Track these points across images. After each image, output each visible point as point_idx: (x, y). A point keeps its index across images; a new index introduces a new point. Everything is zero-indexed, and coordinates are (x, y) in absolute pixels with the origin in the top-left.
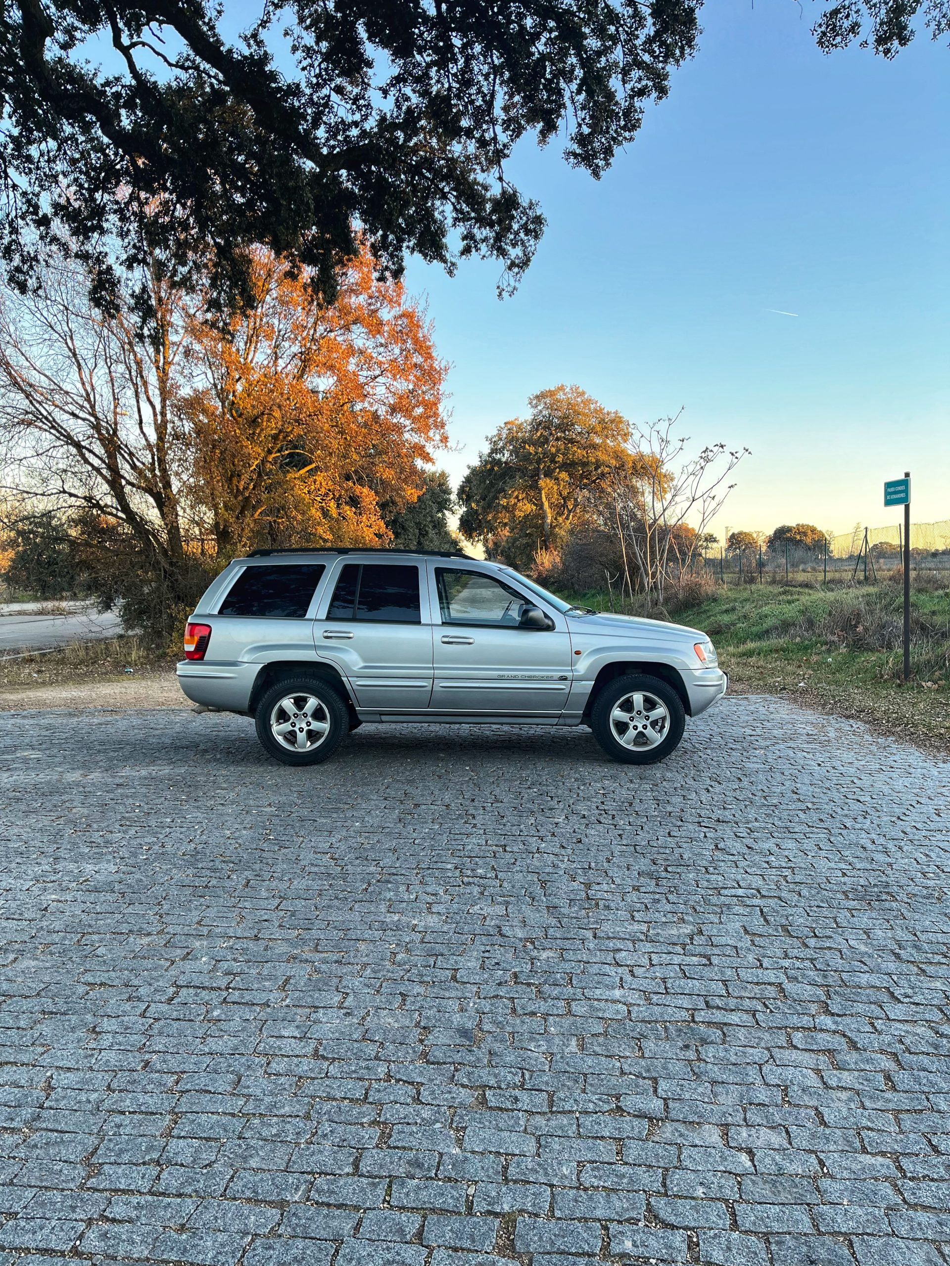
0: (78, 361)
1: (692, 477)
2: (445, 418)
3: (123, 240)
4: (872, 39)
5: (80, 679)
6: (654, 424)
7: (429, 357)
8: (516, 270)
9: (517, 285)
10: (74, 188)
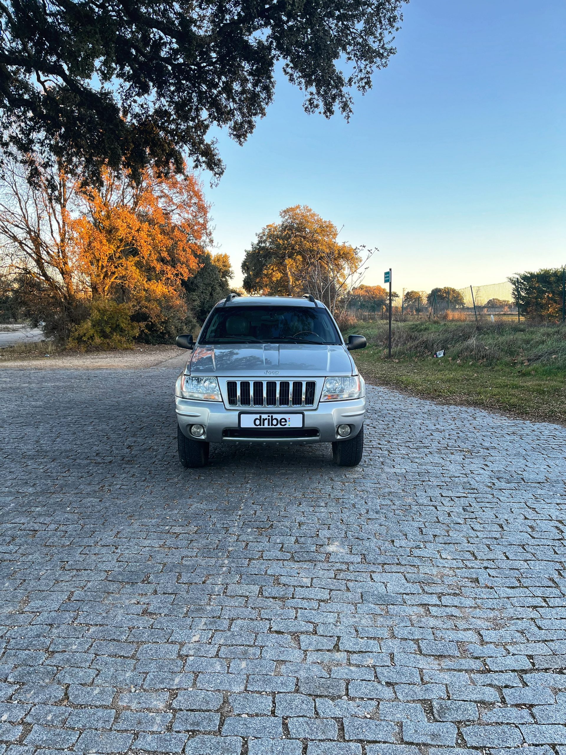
0: (19, 197)
2: (212, 230)
3: (42, 155)
5: (23, 359)
7: (200, 200)
9: (218, 182)
10: (19, 129)
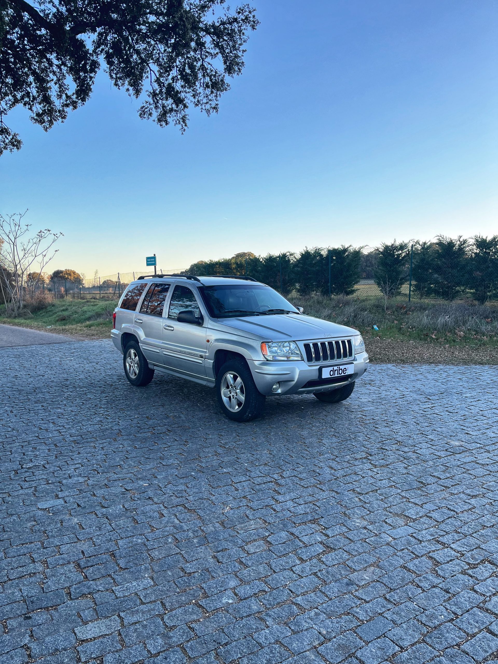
1: (35, 245)
4: (156, 119)
6: (12, 216)
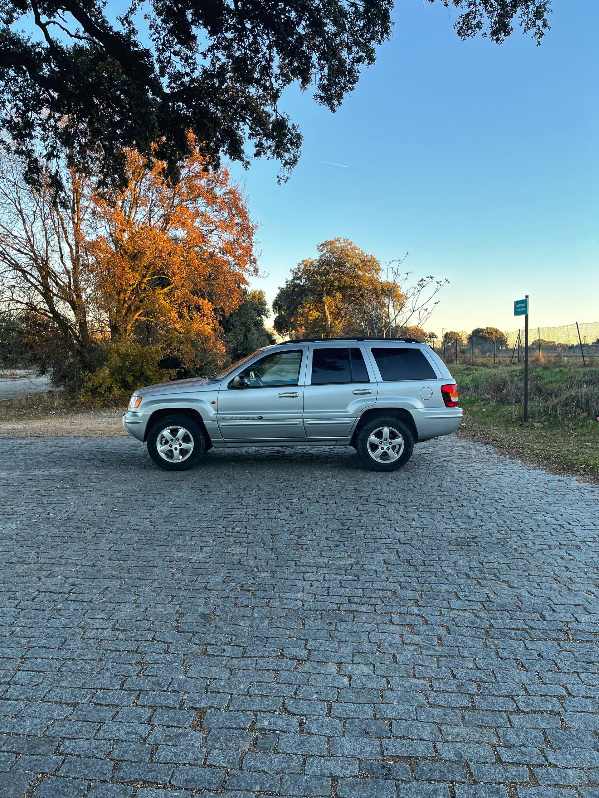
0: (23, 217)
1: (413, 297)
2: (257, 257)
3: (45, 142)
4: (489, 31)
5: (20, 418)
6: (390, 263)
7: (245, 218)
8: (288, 166)
9: (289, 175)
10: (14, 110)
